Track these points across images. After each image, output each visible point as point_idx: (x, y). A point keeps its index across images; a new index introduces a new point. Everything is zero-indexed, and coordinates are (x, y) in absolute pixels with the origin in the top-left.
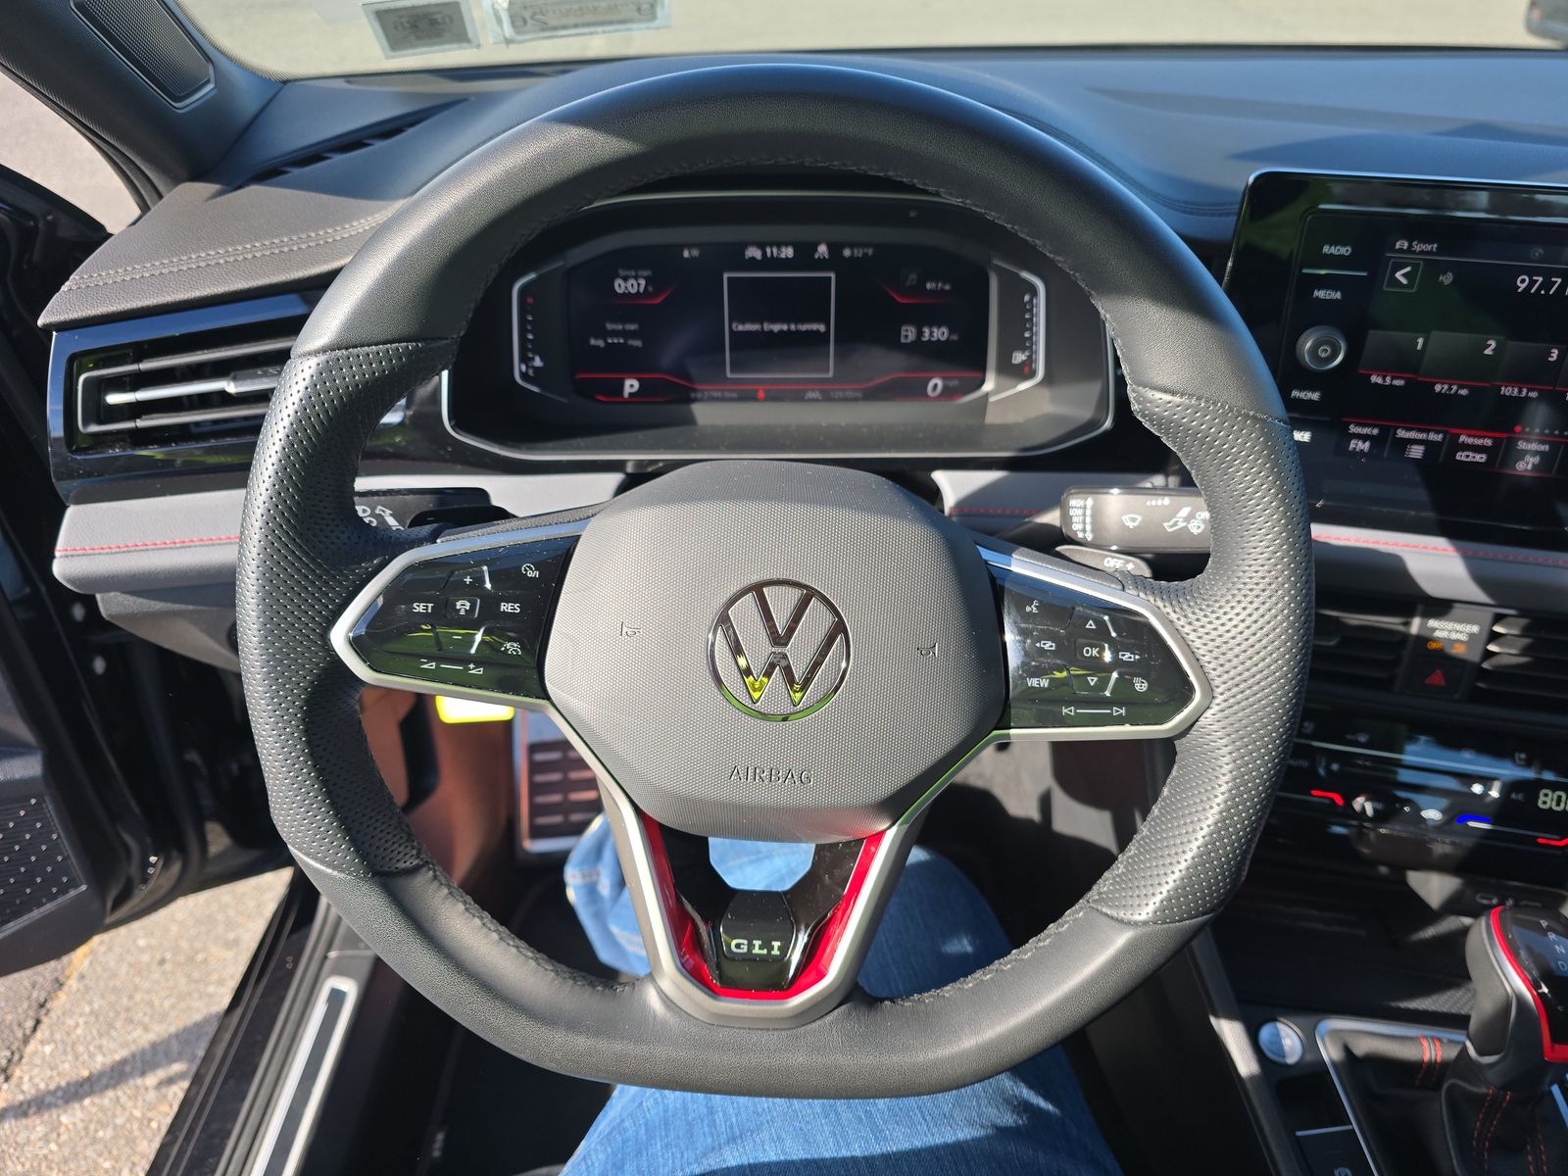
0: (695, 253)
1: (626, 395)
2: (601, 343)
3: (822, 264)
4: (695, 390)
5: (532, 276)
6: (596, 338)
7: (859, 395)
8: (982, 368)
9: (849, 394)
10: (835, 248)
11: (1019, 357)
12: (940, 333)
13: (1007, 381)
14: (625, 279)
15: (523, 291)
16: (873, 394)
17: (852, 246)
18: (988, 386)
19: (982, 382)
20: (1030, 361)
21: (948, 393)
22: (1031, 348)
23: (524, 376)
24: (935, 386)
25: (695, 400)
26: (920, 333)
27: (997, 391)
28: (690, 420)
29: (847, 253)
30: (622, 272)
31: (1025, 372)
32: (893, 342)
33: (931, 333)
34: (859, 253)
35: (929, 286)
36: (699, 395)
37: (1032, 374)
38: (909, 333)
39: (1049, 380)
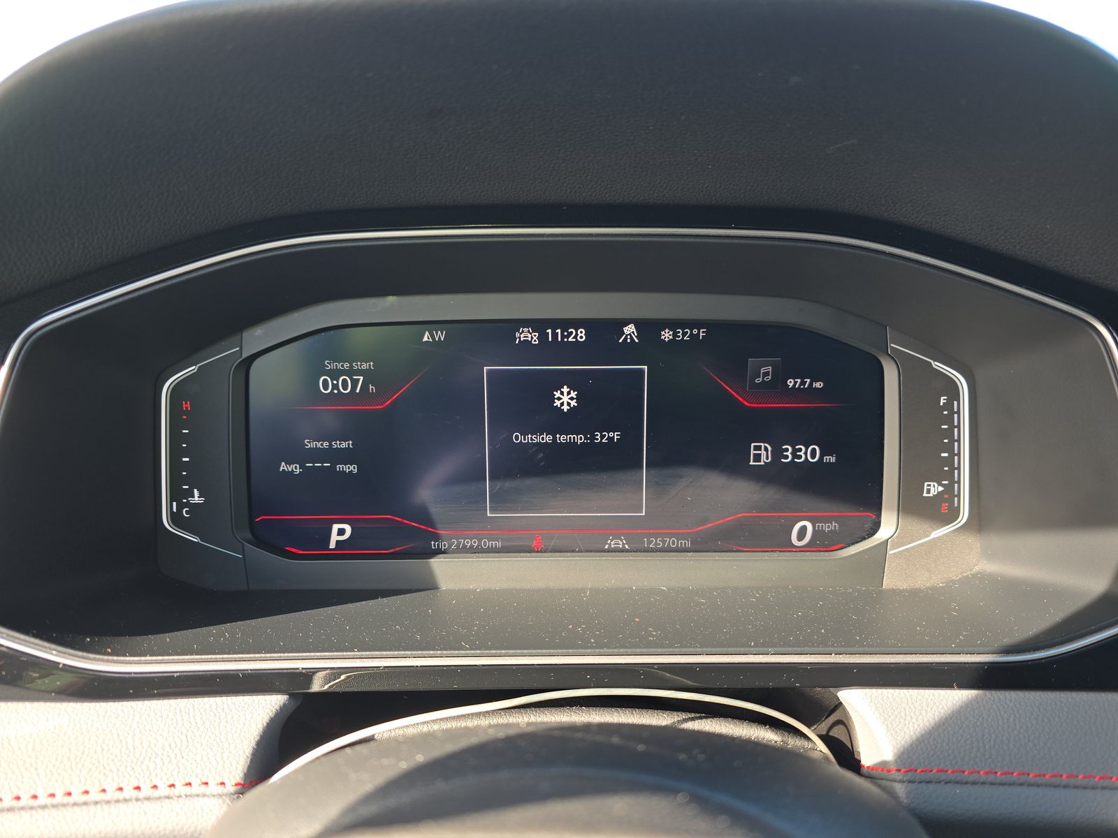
0: (440, 336)
1: (332, 545)
2: (296, 469)
3: (630, 352)
4: (437, 538)
5: (192, 369)
6: (289, 463)
7: (689, 544)
8: (875, 505)
9: (671, 542)
10: (648, 328)
11: (933, 489)
12: (809, 454)
13: (914, 525)
14: (335, 375)
15: (176, 392)
16: (706, 544)
17: (673, 325)
18: (887, 529)
19: (876, 527)
20: (950, 493)
21: (822, 543)
22: (950, 476)
23: (175, 518)
24: (803, 531)
25: (438, 552)
26: (778, 453)
27: (900, 538)
28: (428, 585)
29: (667, 335)
30: (330, 366)
31: (941, 511)
32: (736, 465)
33: (795, 452)
34: (684, 335)
35: (790, 383)
36: (444, 545)
37: (954, 514)
38: (762, 453)
39: (979, 522)
